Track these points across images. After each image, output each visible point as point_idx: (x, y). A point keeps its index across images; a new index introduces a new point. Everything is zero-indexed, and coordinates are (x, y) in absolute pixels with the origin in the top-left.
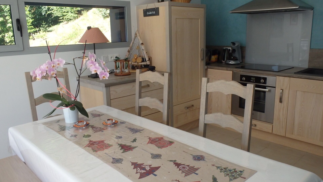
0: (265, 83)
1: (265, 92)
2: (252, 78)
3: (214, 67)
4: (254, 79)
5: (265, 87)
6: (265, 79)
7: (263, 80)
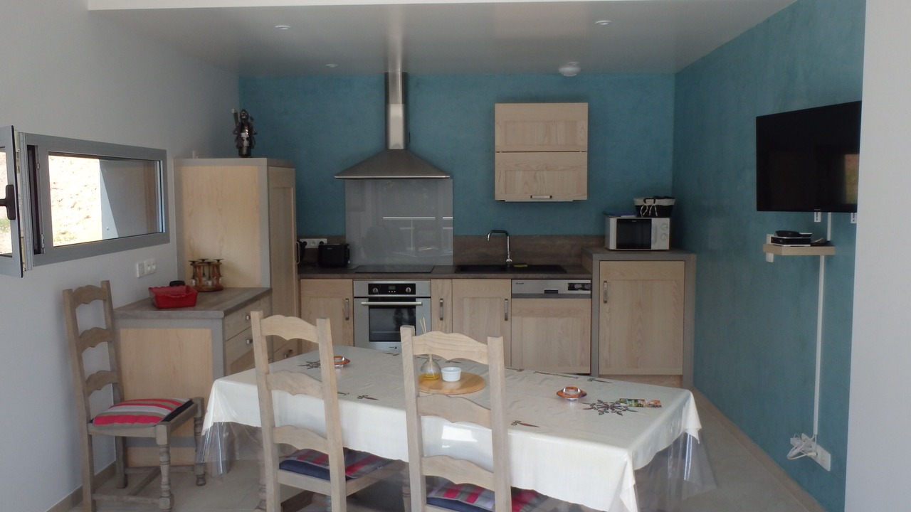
0: (413, 292)
1: (414, 307)
2: (390, 288)
3: (312, 275)
4: (394, 288)
5: (413, 299)
6: (413, 286)
7: (410, 290)
